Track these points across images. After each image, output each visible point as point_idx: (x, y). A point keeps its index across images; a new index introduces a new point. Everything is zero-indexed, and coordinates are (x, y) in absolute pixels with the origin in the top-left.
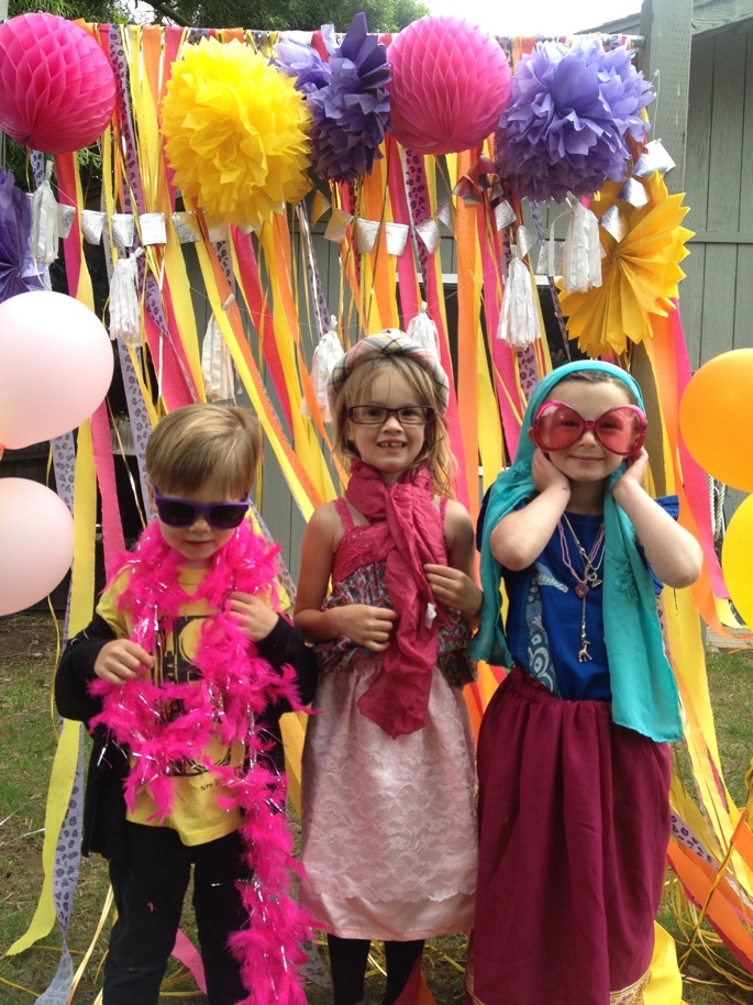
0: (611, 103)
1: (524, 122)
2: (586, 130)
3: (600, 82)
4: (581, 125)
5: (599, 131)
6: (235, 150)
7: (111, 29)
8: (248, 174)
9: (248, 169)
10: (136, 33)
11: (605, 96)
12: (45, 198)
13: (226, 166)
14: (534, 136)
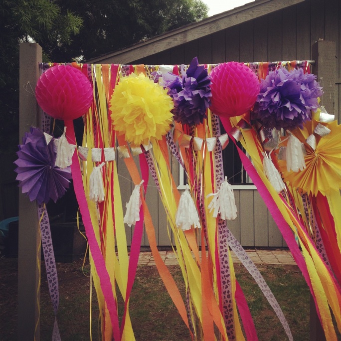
0: (305, 99)
1: (267, 102)
2: (294, 110)
3: (301, 90)
4: (292, 107)
5: (299, 111)
6: (142, 119)
7: (88, 66)
8: (147, 129)
9: (147, 127)
10: (98, 67)
11: (303, 96)
12: (63, 141)
13: (138, 127)
14: (271, 108)
